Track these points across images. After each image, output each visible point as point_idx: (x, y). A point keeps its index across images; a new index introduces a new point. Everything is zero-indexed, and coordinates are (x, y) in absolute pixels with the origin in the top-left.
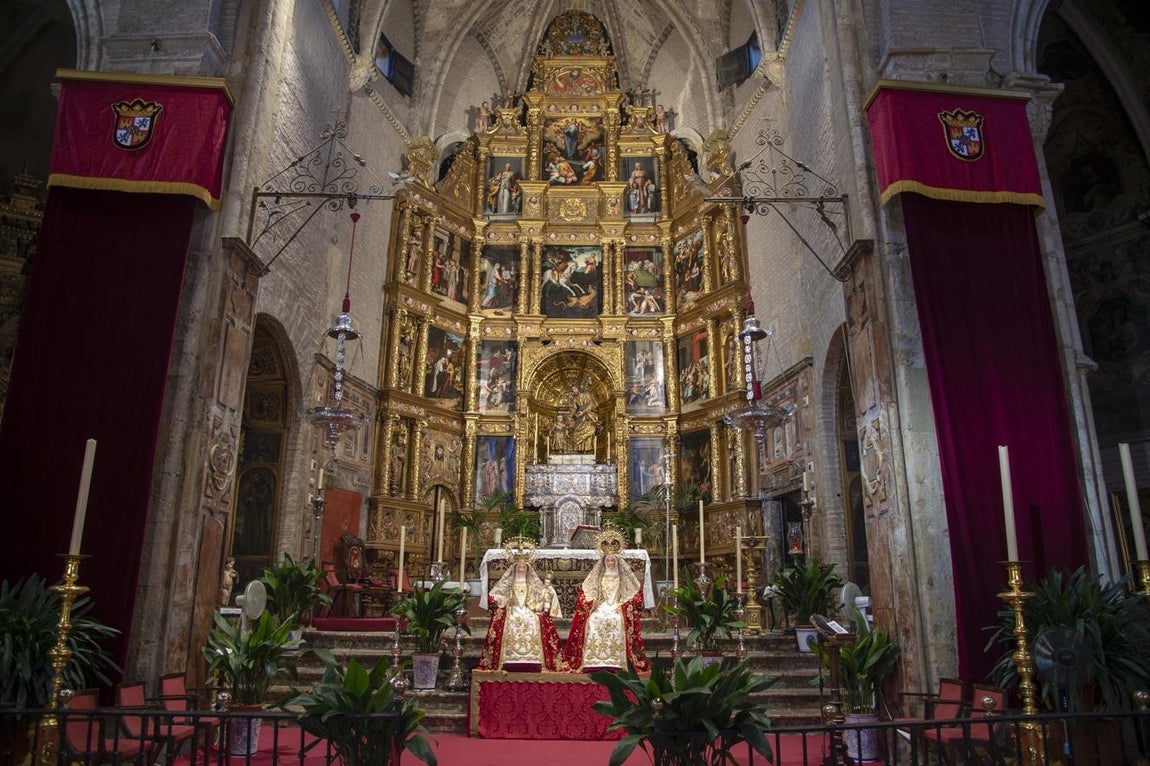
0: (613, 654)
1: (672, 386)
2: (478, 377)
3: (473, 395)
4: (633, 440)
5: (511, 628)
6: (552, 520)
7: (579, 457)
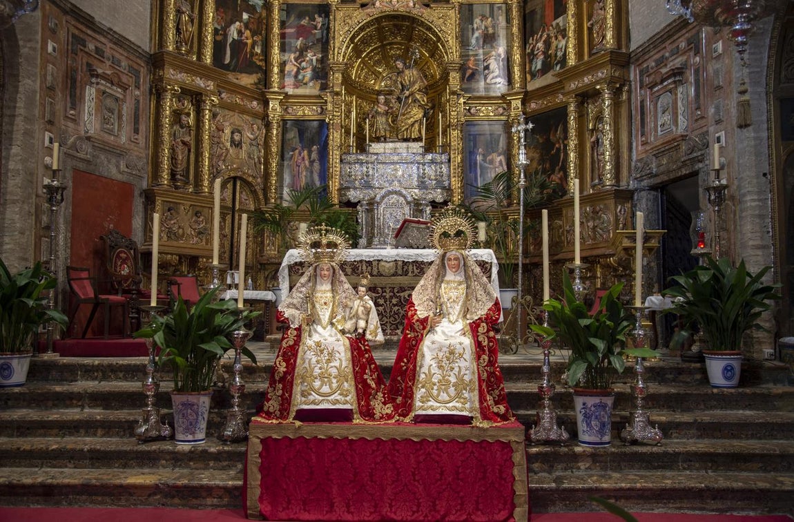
0: (459, 395)
1: (517, 57)
2: (283, 49)
3: (276, 70)
4: (469, 124)
5: (308, 357)
6: (373, 218)
7: (405, 144)
